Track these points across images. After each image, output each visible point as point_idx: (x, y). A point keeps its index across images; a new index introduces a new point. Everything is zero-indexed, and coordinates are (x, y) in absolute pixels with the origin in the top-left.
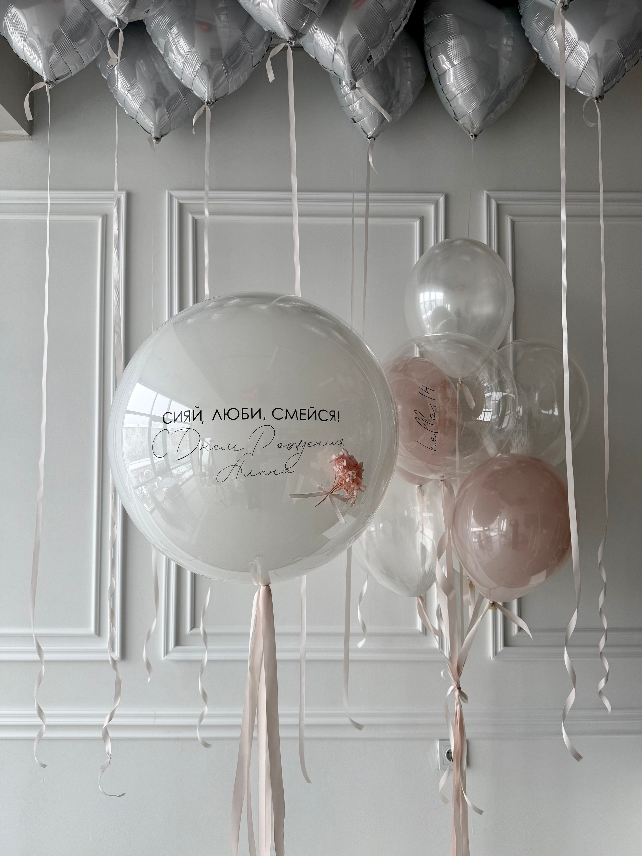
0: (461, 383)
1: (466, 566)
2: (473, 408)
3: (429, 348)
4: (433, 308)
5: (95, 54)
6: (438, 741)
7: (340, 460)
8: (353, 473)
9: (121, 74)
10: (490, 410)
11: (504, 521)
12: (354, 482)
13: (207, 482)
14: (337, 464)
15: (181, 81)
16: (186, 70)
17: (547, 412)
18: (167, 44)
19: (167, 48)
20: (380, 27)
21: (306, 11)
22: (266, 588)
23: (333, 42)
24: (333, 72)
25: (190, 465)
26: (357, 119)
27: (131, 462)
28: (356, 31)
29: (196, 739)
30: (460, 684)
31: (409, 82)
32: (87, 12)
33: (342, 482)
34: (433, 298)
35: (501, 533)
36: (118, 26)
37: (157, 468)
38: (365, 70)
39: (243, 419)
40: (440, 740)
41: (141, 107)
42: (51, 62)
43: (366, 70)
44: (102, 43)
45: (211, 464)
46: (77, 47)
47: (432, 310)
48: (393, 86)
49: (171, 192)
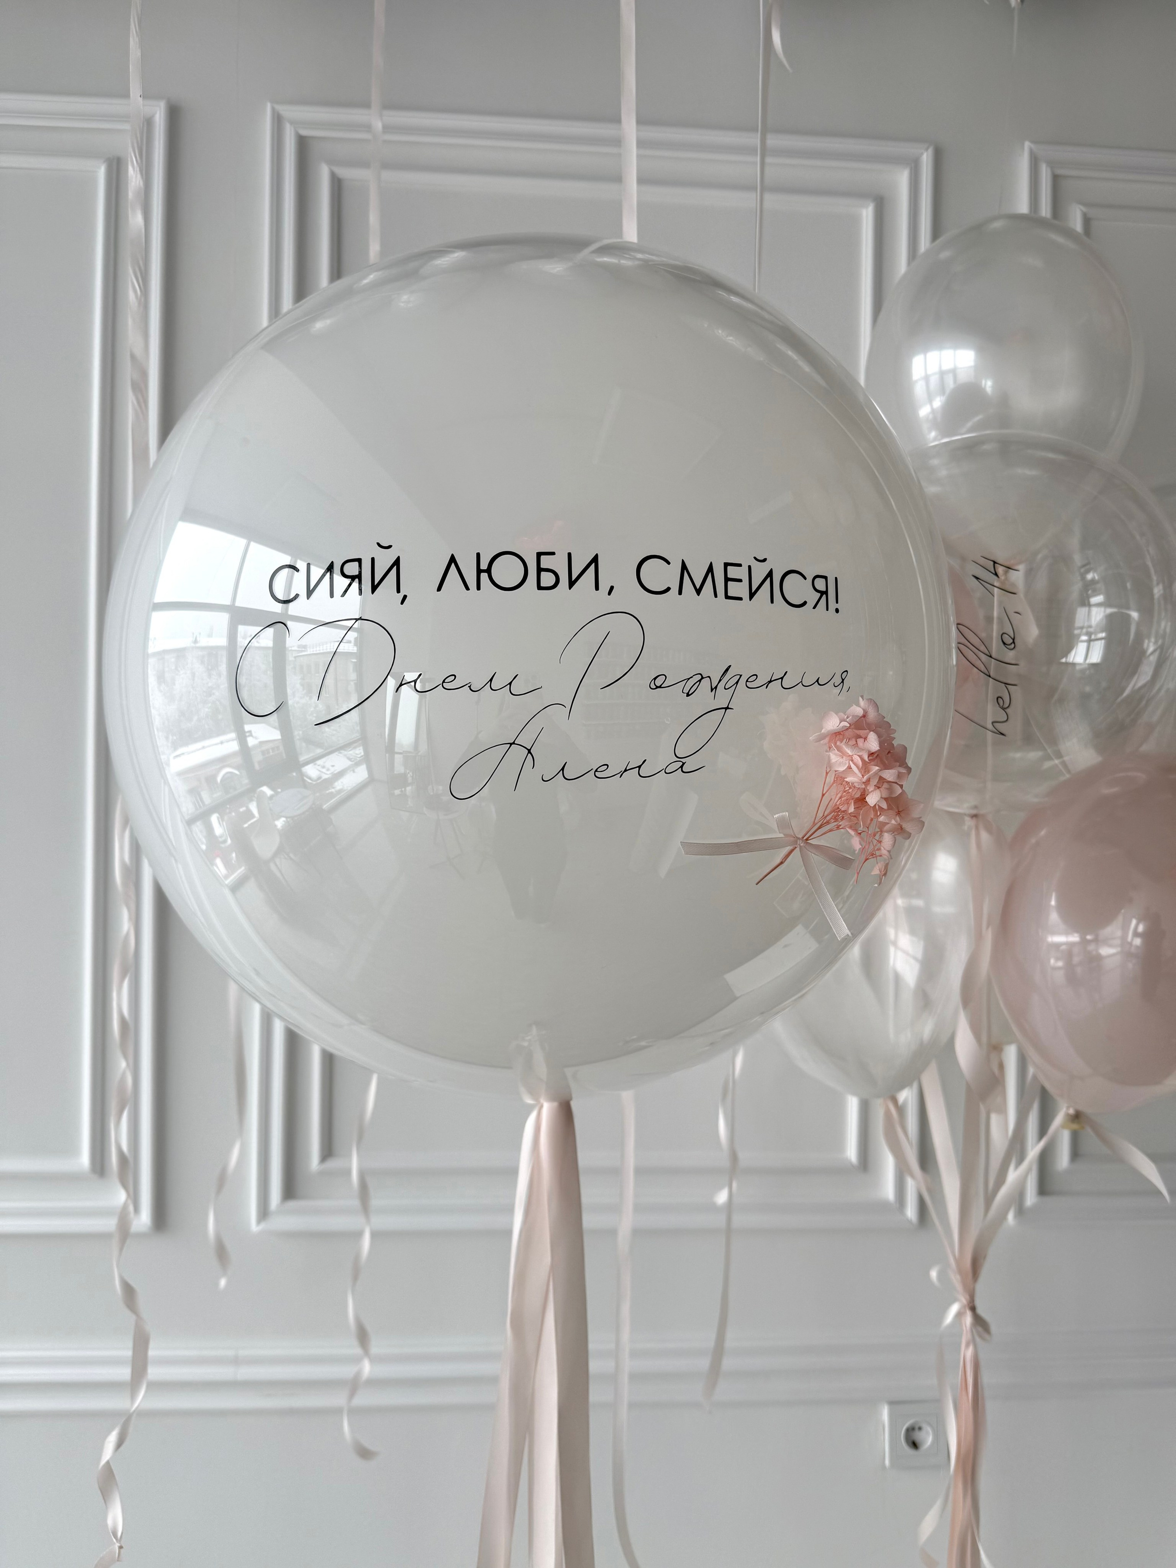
6: (886, 1406)
7: (854, 733)
14: (843, 746)
22: (560, 1106)
30: (975, 1297)
33: (846, 808)
35: (1128, 950)
39: (540, 587)
40: (892, 1403)
47: (945, 393)
49: (279, 108)
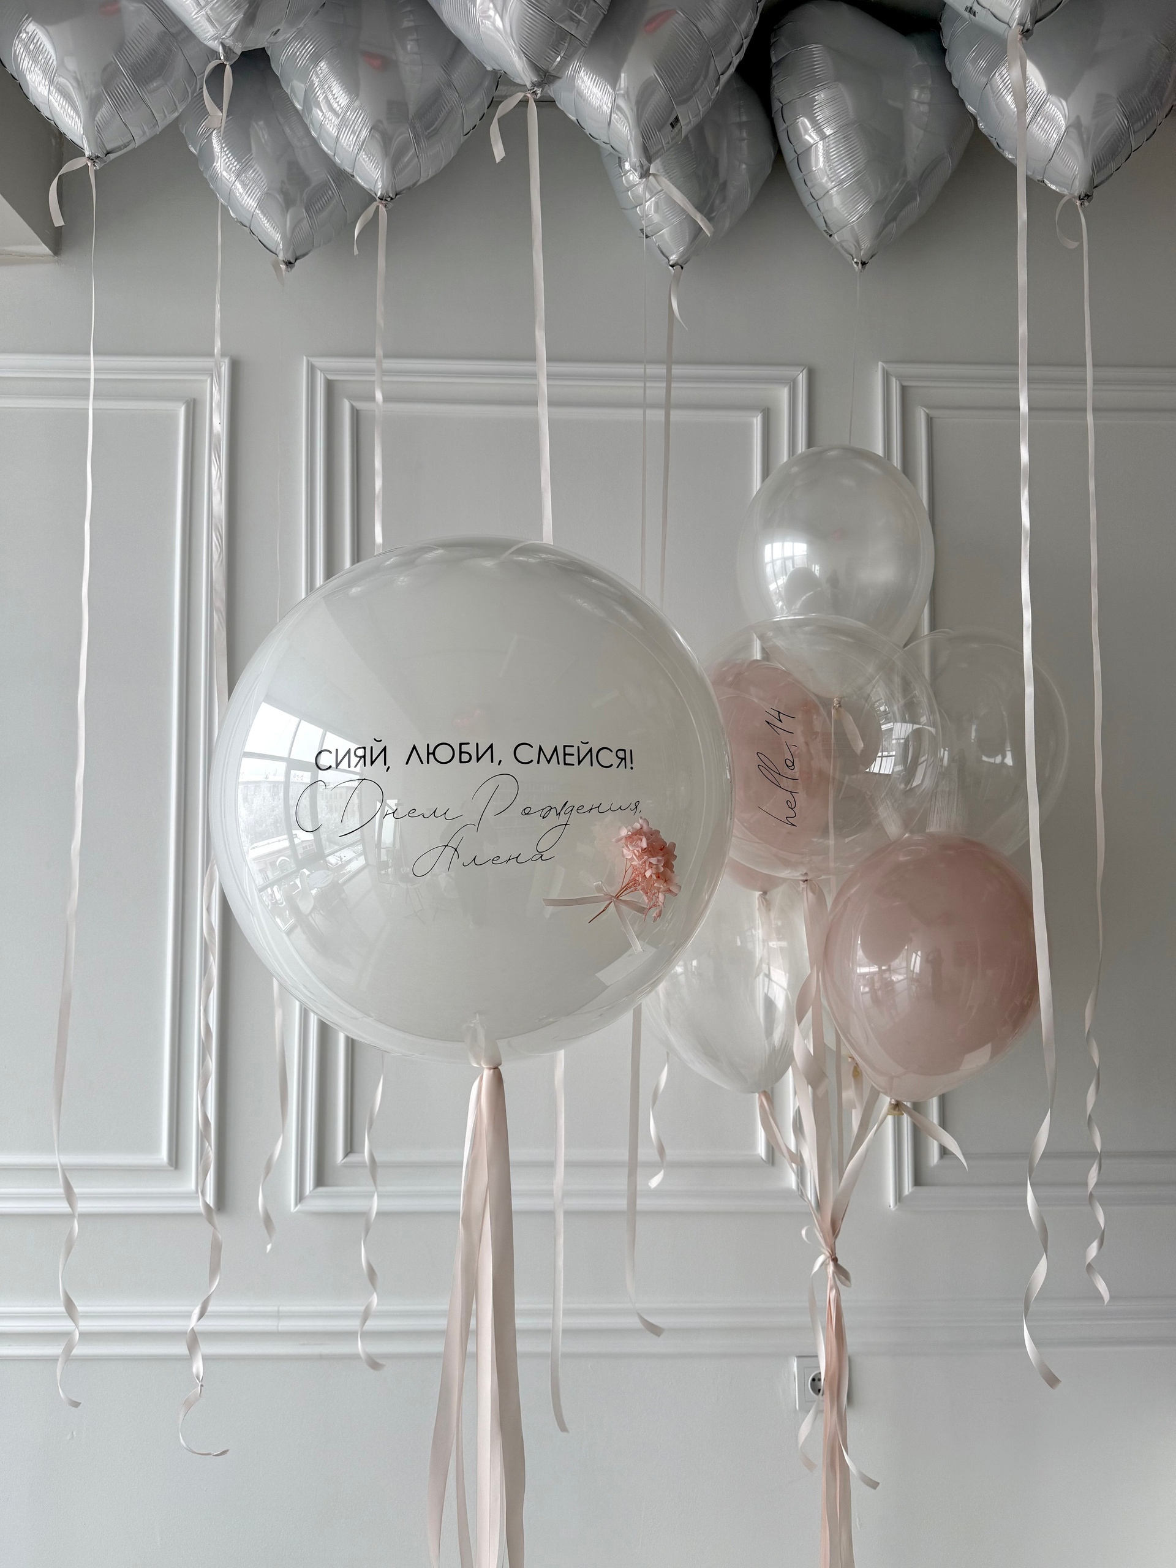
0: (839, 706)
1: (849, 1036)
2: (859, 752)
3: (780, 643)
4: (788, 571)
5: (178, 108)
6: (796, 1359)
7: (635, 837)
8: (658, 861)
9: (224, 145)
10: (891, 754)
11: (917, 954)
12: (659, 877)
13: (391, 879)
14: (630, 845)
15: (333, 160)
16: (344, 141)
17: (992, 760)
18: (309, 94)
19: (309, 100)
20: (694, 64)
21: (563, 35)
22: (494, 1072)
23: (609, 92)
24: (609, 146)
25: (360, 848)
26: (650, 230)
27: (252, 845)
28: (652, 72)
29: (356, 1357)
30: (836, 1252)
31: (744, 166)
32: (165, 32)
33: (637, 879)
34: (788, 554)
35: (911, 976)
36: (222, 58)
37: (301, 854)
38: (666, 142)
39: (461, 762)
40: (798, 1357)
41: (260, 206)
42: (98, 121)
43: (668, 143)
44: (190, 88)
45: (398, 846)
46: (146, 94)
47: (786, 575)
48: (716, 173)
49: (312, 360)
